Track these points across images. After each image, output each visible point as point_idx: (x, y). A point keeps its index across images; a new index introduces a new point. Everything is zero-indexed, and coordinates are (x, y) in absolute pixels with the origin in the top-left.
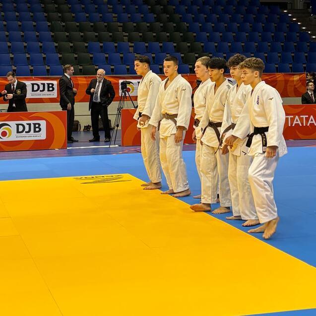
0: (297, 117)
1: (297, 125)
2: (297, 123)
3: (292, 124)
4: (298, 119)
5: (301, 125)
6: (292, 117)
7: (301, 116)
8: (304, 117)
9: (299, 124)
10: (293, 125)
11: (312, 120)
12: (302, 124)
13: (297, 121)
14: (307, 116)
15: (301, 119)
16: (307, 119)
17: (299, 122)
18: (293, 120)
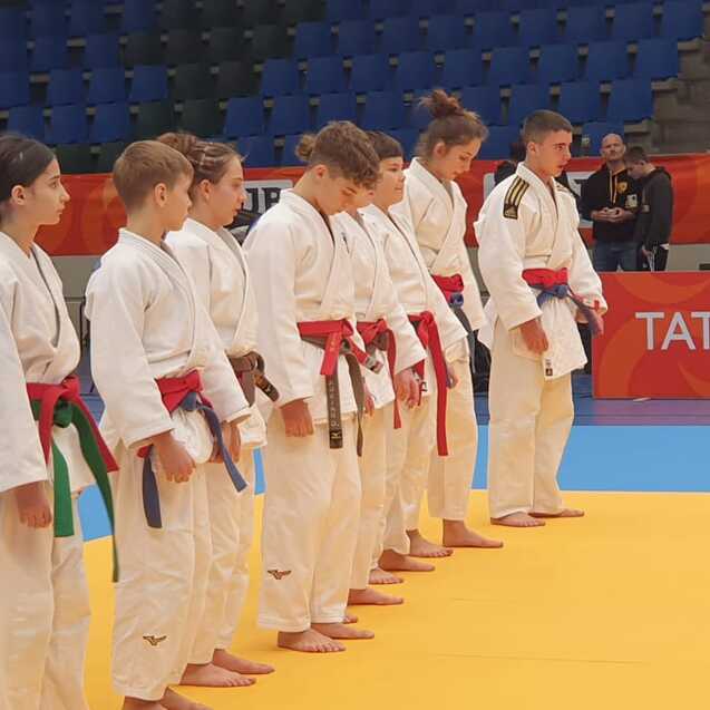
0: (678, 318)
1: (679, 346)
2: (679, 337)
3: (658, 344)
4: (683, 326)
5: (692, 346)
6: (661, 315)
7: (695, 315)
8: (706, 316)
9: (684, 342)
10: (665, 346)
12: (699, 342)
13: (678, 330)
15: (695, 326)
17: (686, 336)
18: (662, 327)
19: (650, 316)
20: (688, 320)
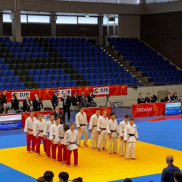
0: (140, 109)
10: (139, 112)
11: (145, 110)
12: (142, 111)
15: (142, 109)
19: (138, 109)
20: (141, 109)
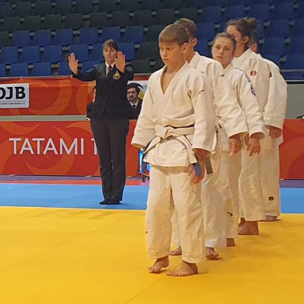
0: (27, 140)
1: (27, 152)
2: (27, 149)
3: (18, 151)
5: (32, 153)
6: (20, 139)
7: (34, 139)
8: (39, 140)
9: (29, 151)
10: (21, 152)
11: (50, 146)
12: (35, 151)
13: (27, 146)
14: (43, 139)
16: (43, 144)
17: (30, 148)
18: (20, 144)
19: (15, 140)
20: (31, 142)
